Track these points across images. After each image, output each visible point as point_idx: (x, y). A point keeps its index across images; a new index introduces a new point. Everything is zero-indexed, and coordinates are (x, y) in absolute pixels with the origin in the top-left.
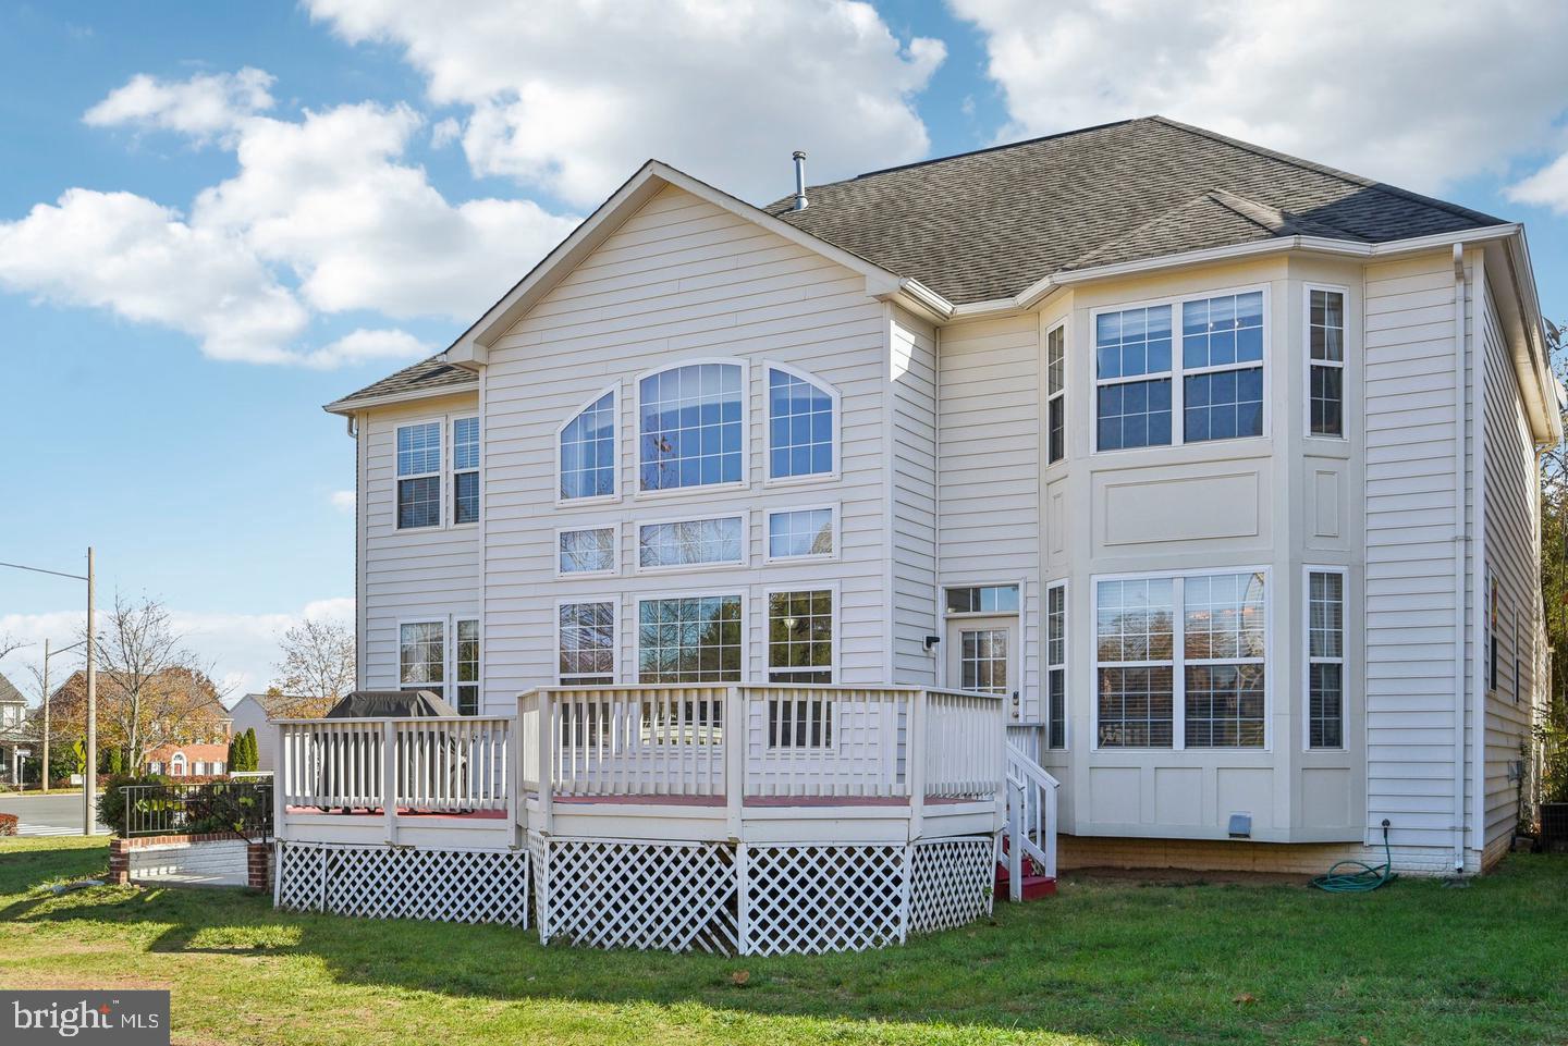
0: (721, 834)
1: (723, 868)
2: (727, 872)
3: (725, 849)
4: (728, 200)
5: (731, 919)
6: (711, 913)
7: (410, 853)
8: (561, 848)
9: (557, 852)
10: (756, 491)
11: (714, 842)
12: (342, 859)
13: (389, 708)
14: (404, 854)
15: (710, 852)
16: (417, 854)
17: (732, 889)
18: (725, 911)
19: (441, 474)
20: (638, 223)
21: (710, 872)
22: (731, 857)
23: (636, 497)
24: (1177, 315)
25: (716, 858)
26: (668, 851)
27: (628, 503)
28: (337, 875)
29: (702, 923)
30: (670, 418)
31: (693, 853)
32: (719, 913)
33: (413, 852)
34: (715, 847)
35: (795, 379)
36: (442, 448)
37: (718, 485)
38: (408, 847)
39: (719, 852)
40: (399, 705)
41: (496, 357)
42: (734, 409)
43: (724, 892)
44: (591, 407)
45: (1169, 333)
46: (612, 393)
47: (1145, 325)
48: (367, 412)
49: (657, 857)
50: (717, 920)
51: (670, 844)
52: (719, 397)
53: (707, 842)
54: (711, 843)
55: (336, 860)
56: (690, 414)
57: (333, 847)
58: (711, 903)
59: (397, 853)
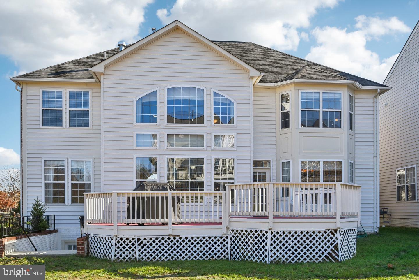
0: (332, 226)
1: (333, 236)
2: (334, 238)
3: (333, 231)
4: (204, 39)
5: (336, 251)
6: (329, 250)
7: (177, 238)
8: (275, 233)
9: (273, 234)
10: (209, 127)
11: (329, 229)
12: (145, 242)
13: (159, 188)
14: (175, 238)
15: (328, 232)
16: (180, 238)
17: (336, 243)
18: (333, 249)
19: (63, 109)
20: (165, 39)
21: (328, 238)
22: (335, 233)
23: (165, 125)
24: (321, 95)
25: (330, 234)
26: (314, 232)
27: (162, 127)
28: (142, 247)
29: (326, 253)
30: (178, 102)
31: (322, 233)
32: (331, 250)
33: (179, 237)
34: (330, 231)
35: (222, 96)
36: (63, 100)
37: (196, 124)
38: (176, 236)
39: (331, 232)
40: (163, 187)
41: (107, 72)
42: (201, 103)
43: (333, 244)
44: (148, 94)
45: (319, 99)
46: (156, 91)
47: (313, 96)
48: (27, 83)
49: (310, 234)
50: (331, 252)
51: (315, 230)
52: (196, 98)
53: (327, 229)
54: (328, 230)
55: (142, 242)
56: (185, 102)
57: (140, 237)
58: (329, 247)
59: (172, 238)
